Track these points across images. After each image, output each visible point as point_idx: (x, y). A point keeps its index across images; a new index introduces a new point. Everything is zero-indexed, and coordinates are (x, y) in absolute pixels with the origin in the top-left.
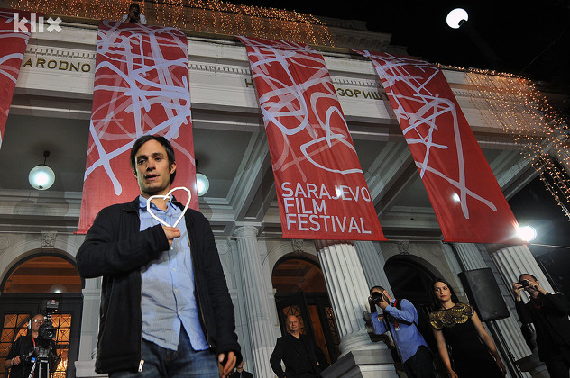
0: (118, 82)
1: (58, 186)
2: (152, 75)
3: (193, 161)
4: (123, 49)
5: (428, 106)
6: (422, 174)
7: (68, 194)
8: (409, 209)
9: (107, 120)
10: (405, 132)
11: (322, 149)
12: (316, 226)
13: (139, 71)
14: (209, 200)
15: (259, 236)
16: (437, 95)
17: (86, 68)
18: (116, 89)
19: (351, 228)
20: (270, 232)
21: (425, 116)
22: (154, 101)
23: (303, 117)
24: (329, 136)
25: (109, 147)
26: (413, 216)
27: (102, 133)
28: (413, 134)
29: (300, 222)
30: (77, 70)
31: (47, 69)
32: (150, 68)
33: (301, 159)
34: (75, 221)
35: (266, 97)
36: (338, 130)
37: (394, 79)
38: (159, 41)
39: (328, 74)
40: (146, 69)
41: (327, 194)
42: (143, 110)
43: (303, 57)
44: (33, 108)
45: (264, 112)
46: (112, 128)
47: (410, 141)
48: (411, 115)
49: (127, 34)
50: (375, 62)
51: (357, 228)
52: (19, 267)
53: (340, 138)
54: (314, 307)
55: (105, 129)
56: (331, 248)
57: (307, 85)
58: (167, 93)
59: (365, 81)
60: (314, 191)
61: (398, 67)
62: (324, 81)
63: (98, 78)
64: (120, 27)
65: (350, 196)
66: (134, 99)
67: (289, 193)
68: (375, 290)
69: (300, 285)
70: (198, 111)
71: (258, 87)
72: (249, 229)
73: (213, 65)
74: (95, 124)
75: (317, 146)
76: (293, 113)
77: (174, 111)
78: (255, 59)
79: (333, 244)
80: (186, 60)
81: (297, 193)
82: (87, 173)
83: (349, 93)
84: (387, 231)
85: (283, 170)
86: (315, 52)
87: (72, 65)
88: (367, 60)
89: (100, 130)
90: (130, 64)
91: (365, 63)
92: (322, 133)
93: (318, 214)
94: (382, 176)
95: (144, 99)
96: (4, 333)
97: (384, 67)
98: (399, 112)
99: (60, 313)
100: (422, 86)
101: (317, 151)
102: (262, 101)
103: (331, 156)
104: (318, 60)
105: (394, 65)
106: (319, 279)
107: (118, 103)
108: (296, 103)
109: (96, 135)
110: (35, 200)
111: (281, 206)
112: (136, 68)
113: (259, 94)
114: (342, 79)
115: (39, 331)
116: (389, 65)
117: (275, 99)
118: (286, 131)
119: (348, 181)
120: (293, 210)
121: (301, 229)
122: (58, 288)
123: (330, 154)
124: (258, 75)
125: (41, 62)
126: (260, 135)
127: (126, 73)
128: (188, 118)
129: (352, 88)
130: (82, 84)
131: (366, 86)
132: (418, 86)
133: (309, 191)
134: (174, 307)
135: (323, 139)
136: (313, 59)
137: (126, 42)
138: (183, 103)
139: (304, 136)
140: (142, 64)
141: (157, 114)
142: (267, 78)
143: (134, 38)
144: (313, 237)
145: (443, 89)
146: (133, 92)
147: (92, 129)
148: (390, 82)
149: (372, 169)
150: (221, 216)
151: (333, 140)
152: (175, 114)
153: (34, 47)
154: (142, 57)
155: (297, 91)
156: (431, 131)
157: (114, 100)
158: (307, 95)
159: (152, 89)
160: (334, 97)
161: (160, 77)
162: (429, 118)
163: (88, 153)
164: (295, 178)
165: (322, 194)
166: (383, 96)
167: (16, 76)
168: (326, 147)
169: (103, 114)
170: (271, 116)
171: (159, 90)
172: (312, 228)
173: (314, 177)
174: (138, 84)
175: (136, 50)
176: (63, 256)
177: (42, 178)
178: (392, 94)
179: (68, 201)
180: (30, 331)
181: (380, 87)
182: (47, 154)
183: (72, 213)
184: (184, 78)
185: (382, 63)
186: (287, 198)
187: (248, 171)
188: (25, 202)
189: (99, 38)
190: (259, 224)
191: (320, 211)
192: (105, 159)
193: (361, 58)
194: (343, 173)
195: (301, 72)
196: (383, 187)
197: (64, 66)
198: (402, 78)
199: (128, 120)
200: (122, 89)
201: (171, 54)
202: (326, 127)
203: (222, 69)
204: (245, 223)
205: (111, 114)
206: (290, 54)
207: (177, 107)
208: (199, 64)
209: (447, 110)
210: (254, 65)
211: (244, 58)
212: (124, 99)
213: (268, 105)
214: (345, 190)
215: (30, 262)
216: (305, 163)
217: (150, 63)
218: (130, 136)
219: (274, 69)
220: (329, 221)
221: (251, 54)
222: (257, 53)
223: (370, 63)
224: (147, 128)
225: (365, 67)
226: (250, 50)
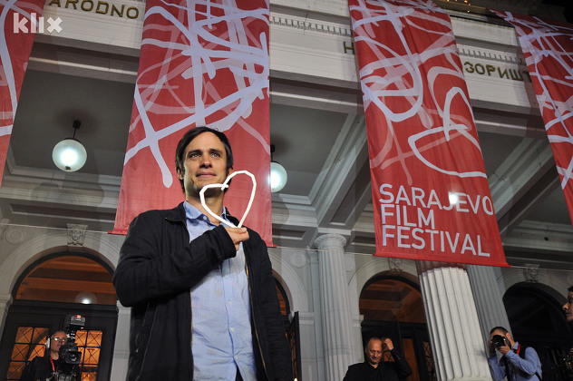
0: (174, 36)
1: (90, 167)
2: (220, 29)
3: (267, 148)
6: (564, 184)
7: (103, 179)
8: (543, 226)
9: (157, 87)
10: (548, 126)
11: (437, 143)
12: (419, 243)
13: (203, 22)
14: (285, 198)
15: (346, 248)
17: (132, 13)
18: (172, 45)
19: (465, 248)
20: (362, 243)
22: (221, 65)
23: (416, 98)
24: (448, 126)
25: (159, 122)
26: (548, 234)
27: (150, 103)
28: (558, 129)
29: (400, 236)
30: (120, 15)
31: (79, 11)
32: (218, 20)
33: (408, 155)
34: (111, 214)
35: (370, 68)
36: (461, 118)
37: (541, 53)
39: (454, 42)
40: (212, 20)
41: (438, 203)
42: (206, 76)
43: (423, 16)
44: (60, 63)
45: (364, 89)
46: (163, 98)
47: (554, 138)
48: (559, 103)
50: (518, 29)
51: (472, 248)
52: (40, 267)
53: (462, 129)
54: (410, 342)
55: (154, 98)
56: (437, 272)
57: (426, 55)
58: (239, 55)
59: (499, 53)
60: (420, 198)
61: (549, 38)
62: (448, 51)
63: (149, 27)
65: (468, 206)
66: (195, 61)
67: (388, 198)
69: (395, 312)
70: (279, 81)
71: (361, 54)
72: (334, 237)
73: (302, 19)
74: (141, 91)
75: (432, 138)
76: (402, 92)
77: (246, 80)
78: (358, 15)
79: (439, 266)
80: (266, 11)
81: (399, 198)
82: (129, 155)
83: (480, 69)
84: (509, 252)
85: (383, 167)
86: (439, 10)
87: (114, 8)
88: (508, 25)
89: (148, 99)
90: (192, 13)
91: (504, 30)
92: (438, 121)
93: (424, 227)
94: (512, 181)
95: (208, 61)
96: (15, 349)
97: (531, 36)
98: (543, 99)
99: (88, 328)
101: (430, 146)
102: (363, 73)
103: (447, 153)
104: (443, 22)
105: (544, 35)
106: (418, 307)
107: (173, 65)
108: (408, 79)
109: (142, 105)
110: (60, 183)
111: (377, 215)
112: (199, 18)
113: (361, 64)
114: (472, 49)
115: (60, 353)
116: (537, 35)
117: (381, 72)
118: (391, 117)
119: (467, 187)
120: (392, 220)
121: (400, 245)
122: (87, 296)
123: (447, 152)
124: (362, 37)
126: (357, 118)
127: (186, 24)
128: (264, 90)
129: (485, 62)
130: (126, 35)
131: (503, 60)
133: (414, 197)
135: (439, 129)
136: (435, 19)
138: (259, 69)
139: (414, 125)
140: (208, 14)
141: (224, 82)
142: (372, 43)
144: (416, 256)
146: (193, 51)
147: (137, 96)
148: (535, 58)
149: (500, 171)
150: (301, 219)
151: (451, 132)
152: (248, 84)
154: (208, 3)
155: (411, 62)
157: (168, 60)
158: (424, 69)
159: (219, 48)
160: (459, 74)
161: (231, 32)
163: (131, 129)
164: (398, 179)
165: (430, 202)
166: (525, 76)
168: (442, 141)
169: (153, 78)
170: (374, 95)
171: (228, 49)
172: (414, 246)
173: (423, 179)
174: (201, 40)
176: (95, 257)
177: (69, 156)
178: (537, 74)
179: (103, 188)
180: (48, 351)
181: (521, 63)
182: (77, 125)
183: (107, 203)
184: (263, 35)
185: (528, 31)
186: (386, 203)
187: (339, 164)
188: (46, 185)
190: (348, 233)
191: (427, 223)
192: (152, 139)
193: (501, 22)
194: (462, 175)
195: (419, 37)
196: (512, 195)
197: (103, 8)
198: (552, 53)
199: (185, 88)
200: (179, 46)
202: (445, 114)
203: (313, 26)
204: (331, 231)
205: (163, 79)
206: (406, 12)
207: (251, 74)
208: (284, 17)
210: (357, 24)
211: (344, 13)
212: (181, 60)
213: (371, 79)
214: (461, 198)
215: (54, 262)
216: (412, 161)
217: (218, 12)
218: (187, 109)
219: (384, 31)
220: (437, 237)
221: (354, 8)
222: (362, 8)
223: (511, 31)
224: (209, 101)
225: (505, 35)
226: (353, 2)
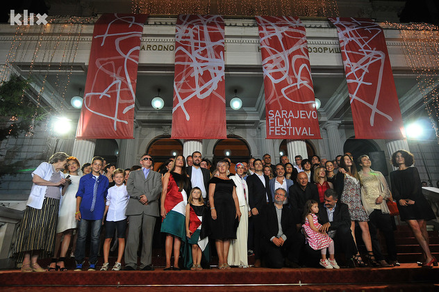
0: (187, 59)
2: (204, 53)
3: (225, 101)
4: (189, 37)
5: (367, 56)
6: (352, 101)
9: (182, 82)
10: (347, 75)
12: (284, 133)
13: (197, 51)
14: (245, 109)
16: (375, 49)
17: (171, 48)
18: (186, 63)
19: (303, 133)
21: (362, 65)
22: (205, 69)
23: (286, 71)
24: (299, 82)
25: (183, 96)
27: (180, 89)
28: (352, 77)
29: (276, 131)
30: (167, 50)
31: (152, 51)
32: (203, 49)
33: (281, 97)
35: (267, 59)
36: (305, 78)
37: (348, 39)
38: (209, 29)
39: (306, 42)
40: (201, 49)
42: (199, 74)
43: (292, 30)
45: (264, 69)
46: (184, 86)
47: (349, 81)
48: (353, 64)
49: (191, 26)
50: (338, 29)
51: (306, 133)
53: (305, 83)
55: (181, 86)
56: (292, 143)
57: (291, 51)
58: (213, 63)
59: (329, 41)
60: (285, 115)
61: (354, 31)
62: (302, 46)
63: (177, 56)
64: (188, 21)
65: (305, 116)
66: (195, 69)
67: (272, 116)
70: (228, 68)
71: (264, 54)
73: (239, 39)
75: (291, 88)
76: (280, 70)
77: (215, 74)
78: (262, 35)
80: (222, 41)
81: (276, 115)
82: (174, 110)
83: (320, 50)
85: (270, 103)
87: (165, 47)
89: (179, 87)
90: (193, 47)
92: (295, 80)
93: (286, 126)
95: (200, 68)
97: (344, 32)
98: (347, 62)
100: (366, 43)
101: (290, 92)
102: (263, 63)
104: (301, 32)
105: (351, 30)
107: (187, 72)
108: (283, 63)
109: (177, 90)
112: (196, 49)
113: (263, 59)
114: (317, 41)
116: (348, 30)
117: (271, 62)
118: (274, 81)
120: (273, 125)
121: (276, 134)
123: (297, 93)
124: (265, 46)
125: (149, 47)
127: (191, 53)
128: (222, 77)
129: (322, 46)
132: (363, 43)
135: (295, 84)
136: (298, 31)
137: (191, 30)
138: (220, 68)
139: (284, 83)
140: (199, 47)
141: (206, 76)
142: (267, 48)
143: (194, 29)
144: (282, 138)
145: (380, 44)
146: (195, 64)
147: (175, 87)
148: (345, 43)
150: (252, 117)
151: (301, 84)
152: (216, 76)
153: (145, 38)
154: (199, 41)
155: (284, 55)
156: (364, 73)
157: (185, 70)
158: (290, 57)
159: (204, 62)
160: (306, 58)
161: (209, 53)
162: (365, 65)
163: (174, 99)
165: (289, 116)
167: (137, 60)
168: (296, 89)
169: (179, 79)
170: (267, 73)
171: (208, 62)
172: (282, 134)
173: (287, 106)
174: (197, 59)
175: (196, 38)
178: (345, 51)
182: (159, 90)
184: (221, 53)
185: (344, 29)
186: (271, 118)
189: (177, 31)
191: (288, 124)
194: (303, 103)
195: (288, 43)
197: (160, 47)
198: (354, 38)
200: (189, 63)
201: (215, 37)
202: (298, 77)
203: (245, 42)
205: (184, 78)
206: (285, 29)
207: (217, 71)
208: (232, 39)
209: (379, 58)
210: (262, 40)
211: (257, 34)
212: (190, 69)
213: (267, 65)
216: (283, 99)
217: (203, 45)
218: (193, 90)
219: (274, 42)
220: (292, 130)
221: (261, 32)
222: (264, 31)
223: (335, 30)
224: (201, 85)
225: (333, 33)
226: (261, 29)
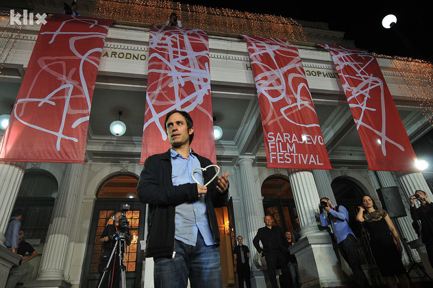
0: (164, 67)
1: (128, 133)
2: (186, 62)
3: (212, 119)
4: (166, 45)
5: (365, 82)
6: (358, 128)
7: (135, 138)
8: (349, 148)
9: (157, 92)
10: (348, 100)
11: (294, 111)
12: (288, 160)
13: (177, 59)
14: (223, 142)
15: (253, 165)
16: (372, 75)
17: (143, 57)
18: (162, 71)
19: (311, 161)
20: (260, 162)
21: (362, 89)
22: (187, 79)
23: (283, 90)
24: (299, 102)
25: (158, 109)
26: (351, 152)
27: (154, 100)
28: (354, 101)
29: (279, 158)
30: (137, 59)
31: (118, 59)
32: (184, 58)
33: (280, 118)
34: (138, 155)
35: (259, 77)
36: (306, 98)
37: (344, 64)
38: (190, 39)
39: (300, 61)
40: (181, 58)
41: (297, 140)
42: (180, 85)
43: (284, 49)
44: (110, 84)
45: (257, 87)
46: (160, 98)
47: (351, 105)
48: (353, 88)
49: (169, 34)
50: (332, 52)
51: (314, 161)
52: (108, 182)
53: (306, 103)
54: (287, 208)
55: (156, 98)
56: (298, 174)
57: (285, 69)
58: (195, 74)
59: (325, 65)
60: (288, 138)
61: (347, 56)
62: (297, 66)
63: (151, 63)
64: (164, 30)
65: (311, 141)
66: (174, 78)
67: (272, 139)
68: (323, 200)
69: (279, 194)
70: (216, 86)
71: (255, 70)
72: (247, 160)
73: (225, 55)
74: (149, 95)
75: (291, 109)
76: (278, 88)
77: (200, 86)
78: (252, 51)
79: (298, 171)
80: (207, 52)
81: (277, 139)
82: (145, 126)
83: (314, 74)
84: (332, 162)
85: (269, 124)
86: (292, 46)
87: (134, 56)
88: (327, 51)
89: (153, 98)
90: (171, 55)
91: (325, 53)
92: (295, 100)
93: (290, 152)
94: (332, 127)
95: (180, 78)
96: (99, 221)
97: (338, 56)
98: (346, 86)
99: (132, 209)
100: (362, 69)
101: (290, 113)
102: (256, 80)
103: (301, 115)
104: (294, 51)
105: (345, 55)
106: (289, 191)
107: (164, 81)
108: (278, 81)
109: (150, 102)
110: (115, 142)
111: (267, 147)
112: (175, 57)
113: (255, 75)
114: (309, 64)
115: (119, 222)
116: (341, 55)
117: (265, 78)
118: (271, 99)
119: (310, 132)
120: (274, 150)
121: (279, 162)
122: (131, 195)
123: (299, 115)
124: (255, 62)
125: (114, 54)
126: (254, 103)
127: (169, 61)
128: (209, 90)
129: (316, 70)
130: (140, 68)
131: (324, 68)
132: (359, 69)
133: (285, 138)
134: (194, 220)
135: (295, 104)
136: (290, 50)
137: (168, 40)
138: (205, 80)
139: (283, 103)
140: (179, 55)
141: (189, 88)
142: (260, 64)
143: (173, 37)
144: (287, 167)
145: (376, 71)
146: (173, 73)
147: (148, 98)
148: (341, 67)
149: (326, 123)
150: (230, 152)
151: (301, 105)
152: (200, 88)
153: (109, 44)
154: (179, 50)
155: (279, 73)
156: (366, 99)
157: (161, 79)
158: (286, 75)
159: (186, 71)
160: (304, 77)
161: (191, 63)
162: (365, 90)
163: (146, 113)
164: (276, 129)
165: (293, 140)
166: (336, 75)
167: (98, 63)
168: (297, 109)
169: (154, 88)
170: (262, 89)
171: (190, 72)
172: (286, 162)
173: (289, 129)
174: (176, 68)
175: (175, 45)
176: (134, 176)
177: (118, 128)
178: (342, 74)
179: (136, 143)
180: (114, 221)
181: (334, 69)
182: (120, 113)
183: (137, 150)
184: (206, 64)
185: (336, 53)
186: (271, 142)
187: (247, 124)
188: (108, 143)
189: (151, 37)
190: (254, 157)
191: (292, 150)
192: (156, 118)
193: (323, 50)
194: (307, 126)
195: (283, 60)
196: (333, 135)
197: (129, 56)
198: (349, 63)
199: (170, 92)
200: (166, 72)
201: (198, 47)
202: (298, 96)
203: (231, 58)
204: (245, 157)
205: (159, 88)
206: (276, 48)
207: (202, 83)
208: (216, 54)
209: (377, 85)
210: (252, 55)
211: (245, 50)
212: (167, 78)
213: (261, 82)
214: (308, 137)
215: (115, 179)
216: (283, 120)
217: (184, 54)
218: (172, 102)
219: (265, 58)
220: (297, 157)
221: (250, 47)
222: (254, 47)
223: (328, 54)
224: (182, 97)
225: (325, 56)
226: (249, 44)
